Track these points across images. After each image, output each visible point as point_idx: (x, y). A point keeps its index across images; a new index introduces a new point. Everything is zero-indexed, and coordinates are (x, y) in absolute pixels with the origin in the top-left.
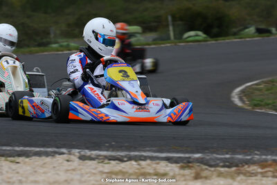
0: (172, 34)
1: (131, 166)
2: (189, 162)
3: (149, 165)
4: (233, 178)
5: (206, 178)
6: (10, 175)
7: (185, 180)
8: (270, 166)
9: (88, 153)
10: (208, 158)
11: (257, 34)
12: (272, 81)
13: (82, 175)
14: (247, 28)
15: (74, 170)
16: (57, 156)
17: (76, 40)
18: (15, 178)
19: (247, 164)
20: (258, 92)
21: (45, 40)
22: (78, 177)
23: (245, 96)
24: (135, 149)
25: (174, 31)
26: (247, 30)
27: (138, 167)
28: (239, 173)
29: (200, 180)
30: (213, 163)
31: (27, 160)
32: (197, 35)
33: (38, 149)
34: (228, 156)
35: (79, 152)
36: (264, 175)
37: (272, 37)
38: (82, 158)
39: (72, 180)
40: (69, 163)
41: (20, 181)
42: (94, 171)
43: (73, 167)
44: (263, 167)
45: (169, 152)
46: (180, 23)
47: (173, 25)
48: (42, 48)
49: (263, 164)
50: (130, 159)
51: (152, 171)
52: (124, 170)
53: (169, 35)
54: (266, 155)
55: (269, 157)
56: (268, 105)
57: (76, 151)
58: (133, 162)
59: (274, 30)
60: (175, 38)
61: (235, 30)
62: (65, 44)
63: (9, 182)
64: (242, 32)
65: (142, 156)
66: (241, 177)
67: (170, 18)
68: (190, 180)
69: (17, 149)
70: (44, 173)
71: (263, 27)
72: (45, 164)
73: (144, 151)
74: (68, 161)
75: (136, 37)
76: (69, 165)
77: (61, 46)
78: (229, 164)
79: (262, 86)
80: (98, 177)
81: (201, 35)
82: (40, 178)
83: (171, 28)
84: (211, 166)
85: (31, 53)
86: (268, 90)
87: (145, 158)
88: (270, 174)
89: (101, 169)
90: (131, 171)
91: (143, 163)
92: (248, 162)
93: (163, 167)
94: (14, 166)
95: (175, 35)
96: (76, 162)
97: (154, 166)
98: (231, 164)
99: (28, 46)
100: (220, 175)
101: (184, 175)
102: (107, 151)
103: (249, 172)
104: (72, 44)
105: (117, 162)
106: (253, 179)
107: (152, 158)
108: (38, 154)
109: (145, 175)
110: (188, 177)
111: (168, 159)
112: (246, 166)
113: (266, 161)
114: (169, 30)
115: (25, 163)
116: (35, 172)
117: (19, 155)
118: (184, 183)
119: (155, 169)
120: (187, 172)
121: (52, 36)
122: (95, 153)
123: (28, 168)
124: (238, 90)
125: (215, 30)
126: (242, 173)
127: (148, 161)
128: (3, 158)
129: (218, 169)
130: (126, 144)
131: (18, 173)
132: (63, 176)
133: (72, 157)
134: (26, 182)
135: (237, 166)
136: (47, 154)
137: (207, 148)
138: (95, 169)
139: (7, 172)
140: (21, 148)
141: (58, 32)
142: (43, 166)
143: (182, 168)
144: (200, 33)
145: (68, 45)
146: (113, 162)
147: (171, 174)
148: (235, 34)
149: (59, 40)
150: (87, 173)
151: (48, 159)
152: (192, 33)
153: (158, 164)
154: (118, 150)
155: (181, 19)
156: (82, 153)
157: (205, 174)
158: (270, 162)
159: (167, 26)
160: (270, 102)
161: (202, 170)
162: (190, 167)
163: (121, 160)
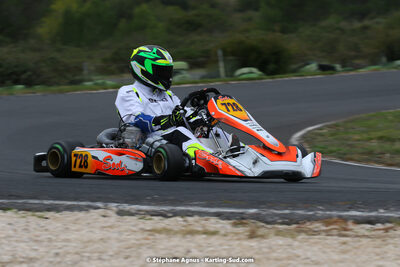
0: (222, 70)
1: (176, 223)
2: (243, 219)
3: (197, 222)
4: (293, 237)
5: (263, 237)
6: (37, 233)
7: (238, 239)
8: (335, 223)
9: (127, 207)
10: (264, 213)
11: (319, 71)
12: (336, 125)
13: (120, 233)
14: (308, 64)
15: (110, 227)
16: (92, 211)
17: (113, 77)
18: (44, 236)
19: (309, 221)
20: (320, 138)
21: (77, 78)
22: (115, 235)
23: (307, 141)
24: (181, 203)
25: (225, 67)
26: (308, 67)
27: (185, 223)
28: (300, 232)
29: (255, 239)
30: (271, 220)
31: (57, 215)
32: (252, 73)
33: (69, 203)
34: (287, 212)
35: (117, 207)
36: (328, 233)
37: (337, 75)
38: (121, 213)
39: (109, 238)
40: (106, 219)
41: (50, 240)
42: (134, 229)
43: (109, 224)
44: (328, 224)
45: (219, 206)
46: (231, 58)
47: (225, 61)
48: (73, 87)
49: (327, 221)
50: (175, 214)
51: (200, 229)
52: (169, 227)
53: (218, 71)
54: (331, 210)
55: (334, 213)
56: (331, 152)
57: (113, 205)
58: (179, 219)
59: (338, 67)
60: (227, 76)
61: (294, 67)
62: (100, 81)
63: (36, 241)
64: (303, 69)
65: (189, 211)
66: (302, 236)
67: (220, 53)
68: (245, 239)
69: (46, 202)
70: (77, 230)
71: (325, 63)
72: (77, 220)
73: (191, 205)
74: (104, 216)
75: (181, 74)
76: (106, 222)
77: (96, 84)
78: (289, 221)
79: (324, 131)
80: (140, 236)
81: (255, 72)
82: (72, 236)
83: (221, 65)
84: (268, 223)
85: (61, 92)
86: (332, 135)
87: (192, 214)
88: (335, 232)
89: (142, 226)
90: (176, 229)
91: (189, 219)
92: (310, 219)
93: (213, 223)
94: (43, 222)
95: (226, 72)
96: (113, 218)
97: (203, 222)
98: (291, 220)
99: (58, 84)
100: (278, 233)
101: (236, 234)
102: (149, 205)
103: (310, 230)
104: (109, 82)
105: (160, 218)
106: (316, 238)
107: (200, 214)
108: (70, 208)
109: (192, 233)
110: (242, 236)
111: (218, 215)
112: (308, 223)
113: (330, 217)
114: (218, 67)
115: (55, 219)
116: (67, 229)
117: (49, 210)
118: (238, 242)
119: (203, 226)
120: (240, 229)
121: (85, 72)
122: (134, 207)
123: (59, 225)
124: (299, 134)
125: (272, 67)
126: (303, 231)
127: (196, 218)
128: (30, 213)
129: (276, 226)
130: (171, 198)
131: (46, 230)
132: (98, 234)
133: (109, 212)
134: (56, 241)
135: (297, 223)
136: (80, 209)
137: (264, 203)
138: (134, 226)
139: (35, 229)
140: (51, 202)
141: (92, 68)
142: (75, 222)
143: (235, 225)
144: (254, 70)
145: (103, 84)
146: (156, 218)
147: (223, 232)
148: (294, 71)
149: (94, 78)
150: (126, 231)
151: (81, 215)
152: (245, 70)
153: (206, 220)
154: (161, 205)
155: (233, 53)
156: (121, 208)
157: (261, 232)
158: (335, 219)
159: (217, 62)
160: (334, 149)
161: (258, 227)
162: (243, 224)
163: (164, 215)
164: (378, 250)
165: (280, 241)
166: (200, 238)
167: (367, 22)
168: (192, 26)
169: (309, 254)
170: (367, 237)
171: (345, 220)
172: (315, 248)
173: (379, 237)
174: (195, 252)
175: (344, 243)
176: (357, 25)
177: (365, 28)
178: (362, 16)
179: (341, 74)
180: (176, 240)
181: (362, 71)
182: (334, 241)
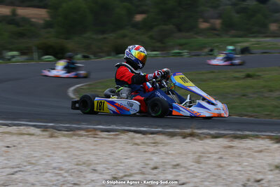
1: (14, 129)
2: (47, 128)
3: (24, 129)
4: (71, 137)
5: (56, 137)
7: (44, 138)
8: (91, 131)
10: (57, 126)
14: (77, 54)
20: (83, 91)
27: (18, 130)
28: (74, 135)
29: (53, 138)
30: (60, 129)
32: (50, 58)
34: (68, 125)
36: (88, 136)
37: (91, 60)
44: (88, 132)
46: (40, 51)
47: (37, 52)
49: (87, 130)
50: (15, 125)
51: (25, 132)
52: (11, 131)
58: (14, 127)
60: (38, 59)
65: (20, 124)
66: (76, 137)
68: (48, 138)
71: (86, 54)
73: (22, 121)
78: (69, 129)
79: (85, 87)
81: (52, 58)
84: (58, 130)
86: (89, 89)
87: (22, 125)
88: (91, 136)
90: (14, 132)
91: (20, 127)
92: (79, 129)
93: (32, 130)
97: (27, 129)
100: (64, 136)
101: (43, 135)
105: (6, 127)
106: (82, 138)
107: (26, 125)
109: (22, 134)
110: (46, 136)
111: (35, 126)
113: (88, 128)
119: (27, 131)
120: (44, 133)
124: (72, 88)
125: (60, 55)
126: (76, 135)
127: (24, 127)
129: (62, 132)
130: (12, 117)
137: (56, 121)
143: (43, 131)
144: (50, 56)
146: (4, 127)
147: (37, 134)
152: (47, 57)
153: (29, 128)
154: (7, 120)
155: (41, 49)
157: (56, 135)
158: (91, 129)
161: (54, 132)
162: (46, 131)
163: (8, 125)
164: (112, 145)
165: (64, 139)
166: (26, 137)
167: (105, 36)
168: (21, 35)
169: (79, 146)
170: (106, 138)
171: (95, 129)
172: (82, 143)
173: (113, 139)
174: (24, 144)
175: (95, 141)
176: (101, 37)
177: (105, 38)
178: (103, 32)
179: (93, 60)
180: (14, 138)
181: (104, 59)
182: (91, 140)
